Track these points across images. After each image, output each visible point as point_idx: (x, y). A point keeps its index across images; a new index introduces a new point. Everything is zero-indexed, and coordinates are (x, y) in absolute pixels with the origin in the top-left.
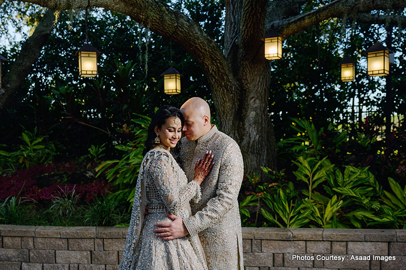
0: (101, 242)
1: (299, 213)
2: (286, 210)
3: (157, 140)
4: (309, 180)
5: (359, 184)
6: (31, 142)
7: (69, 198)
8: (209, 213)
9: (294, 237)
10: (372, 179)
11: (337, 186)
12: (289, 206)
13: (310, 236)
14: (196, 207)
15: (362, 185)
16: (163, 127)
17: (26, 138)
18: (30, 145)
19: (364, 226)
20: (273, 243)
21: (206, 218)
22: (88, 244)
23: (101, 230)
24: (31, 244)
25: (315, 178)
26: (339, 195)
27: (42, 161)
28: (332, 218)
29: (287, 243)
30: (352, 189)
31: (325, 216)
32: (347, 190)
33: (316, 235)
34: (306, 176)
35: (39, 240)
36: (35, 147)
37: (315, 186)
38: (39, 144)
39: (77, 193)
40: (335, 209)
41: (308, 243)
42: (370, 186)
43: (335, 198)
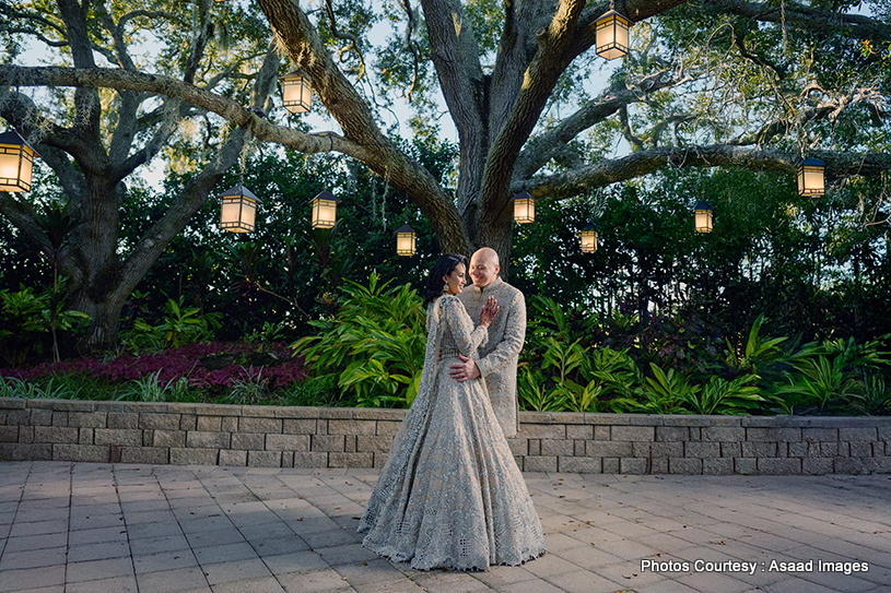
0: (325, 424)
1: (552, 399)
2: (537, 397)
3: (446, 288)
4: (561, 365)
5: (619, 369)
6: (182, 314)
7: (255, 382)
8: (500, 355)
9: (553, 420)
10: (632, 364)
11: (595, 369)
12: (541, 391)
13: (571, 418)
14: (483, 352)
15: (622, 369)
16: (453, 273)
17: (176, 309)
18: (179, 316)
19: (626, 411)
20: (528, 427)
21: (497, 360)
22: (309, 426)
23: (325, 409)
24: (236, 425)
25: (568, 363)
26: (597, 380)
27: (194, 340)
28: (589, 406)
29: (545, 427)
30: (611, 373)
31: (583, 404)
32: (606, 375)
33: (577, 418)
34: (558, 360)
35: (247, 420)
36: (186, 321)
37: (568, 371)
38: (193, 317)
39: (264, 377)
40: (594, 396)
41: (568, 427)
42: (629, 371)
43: (592, 383)
